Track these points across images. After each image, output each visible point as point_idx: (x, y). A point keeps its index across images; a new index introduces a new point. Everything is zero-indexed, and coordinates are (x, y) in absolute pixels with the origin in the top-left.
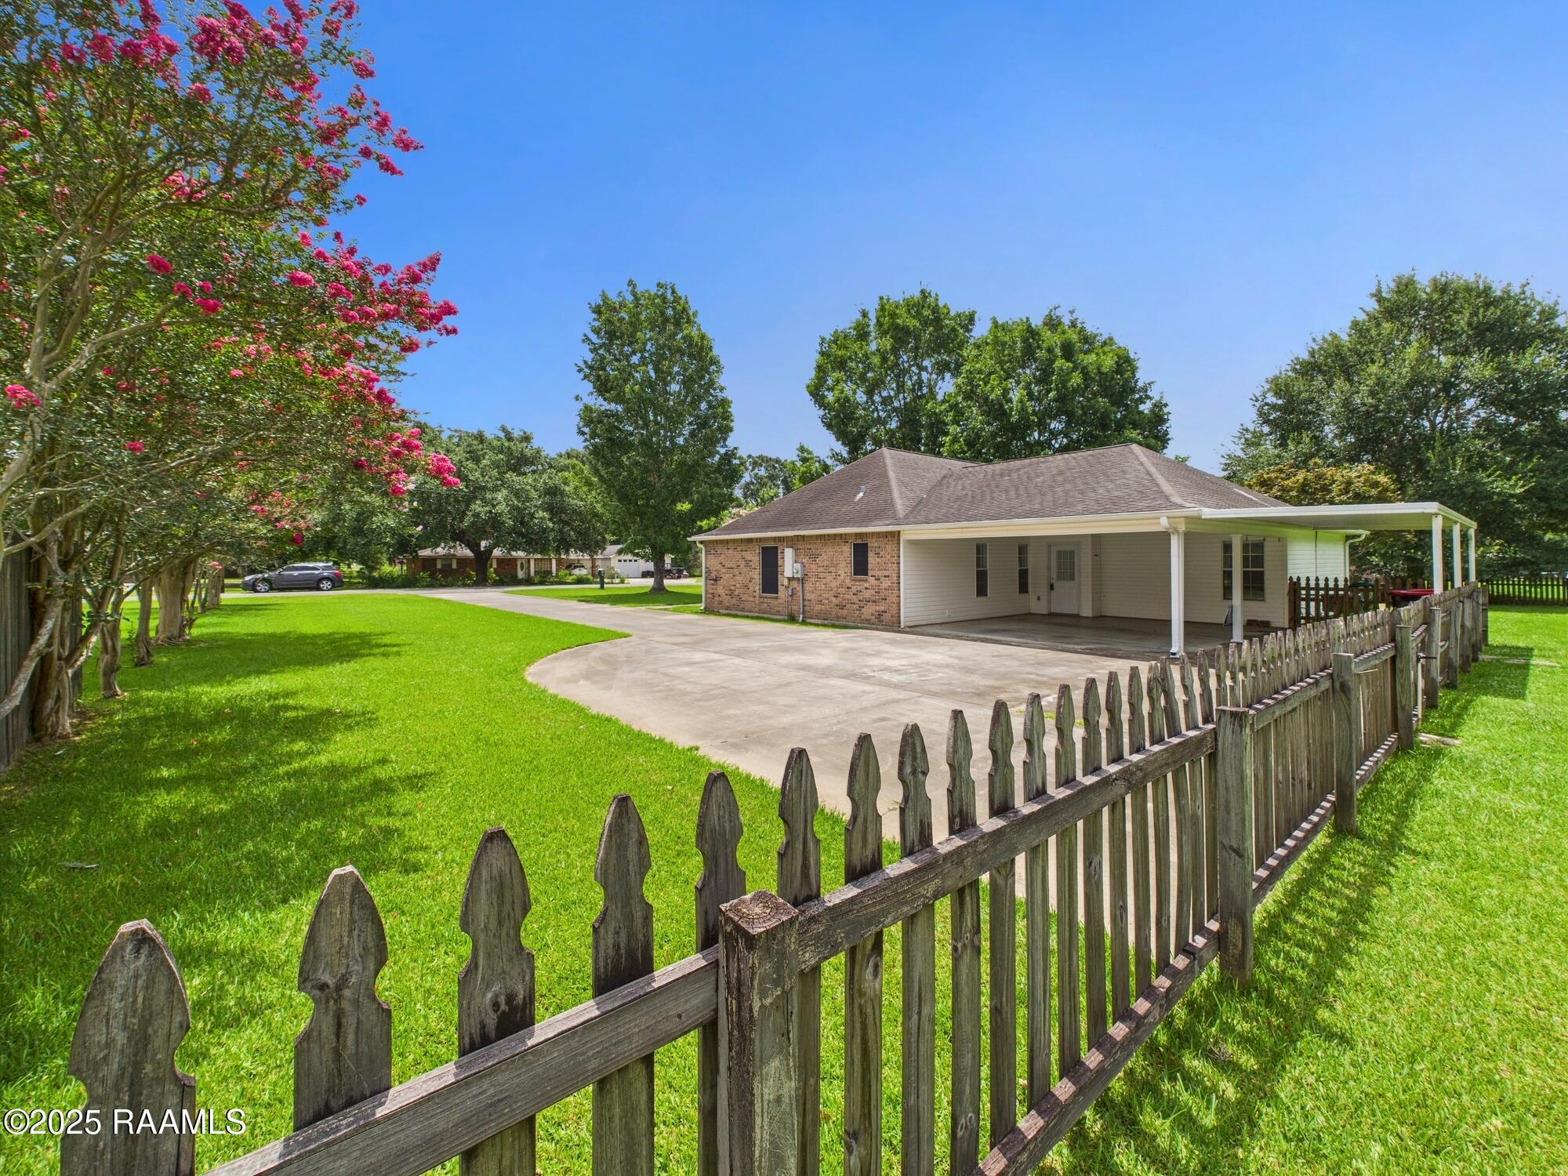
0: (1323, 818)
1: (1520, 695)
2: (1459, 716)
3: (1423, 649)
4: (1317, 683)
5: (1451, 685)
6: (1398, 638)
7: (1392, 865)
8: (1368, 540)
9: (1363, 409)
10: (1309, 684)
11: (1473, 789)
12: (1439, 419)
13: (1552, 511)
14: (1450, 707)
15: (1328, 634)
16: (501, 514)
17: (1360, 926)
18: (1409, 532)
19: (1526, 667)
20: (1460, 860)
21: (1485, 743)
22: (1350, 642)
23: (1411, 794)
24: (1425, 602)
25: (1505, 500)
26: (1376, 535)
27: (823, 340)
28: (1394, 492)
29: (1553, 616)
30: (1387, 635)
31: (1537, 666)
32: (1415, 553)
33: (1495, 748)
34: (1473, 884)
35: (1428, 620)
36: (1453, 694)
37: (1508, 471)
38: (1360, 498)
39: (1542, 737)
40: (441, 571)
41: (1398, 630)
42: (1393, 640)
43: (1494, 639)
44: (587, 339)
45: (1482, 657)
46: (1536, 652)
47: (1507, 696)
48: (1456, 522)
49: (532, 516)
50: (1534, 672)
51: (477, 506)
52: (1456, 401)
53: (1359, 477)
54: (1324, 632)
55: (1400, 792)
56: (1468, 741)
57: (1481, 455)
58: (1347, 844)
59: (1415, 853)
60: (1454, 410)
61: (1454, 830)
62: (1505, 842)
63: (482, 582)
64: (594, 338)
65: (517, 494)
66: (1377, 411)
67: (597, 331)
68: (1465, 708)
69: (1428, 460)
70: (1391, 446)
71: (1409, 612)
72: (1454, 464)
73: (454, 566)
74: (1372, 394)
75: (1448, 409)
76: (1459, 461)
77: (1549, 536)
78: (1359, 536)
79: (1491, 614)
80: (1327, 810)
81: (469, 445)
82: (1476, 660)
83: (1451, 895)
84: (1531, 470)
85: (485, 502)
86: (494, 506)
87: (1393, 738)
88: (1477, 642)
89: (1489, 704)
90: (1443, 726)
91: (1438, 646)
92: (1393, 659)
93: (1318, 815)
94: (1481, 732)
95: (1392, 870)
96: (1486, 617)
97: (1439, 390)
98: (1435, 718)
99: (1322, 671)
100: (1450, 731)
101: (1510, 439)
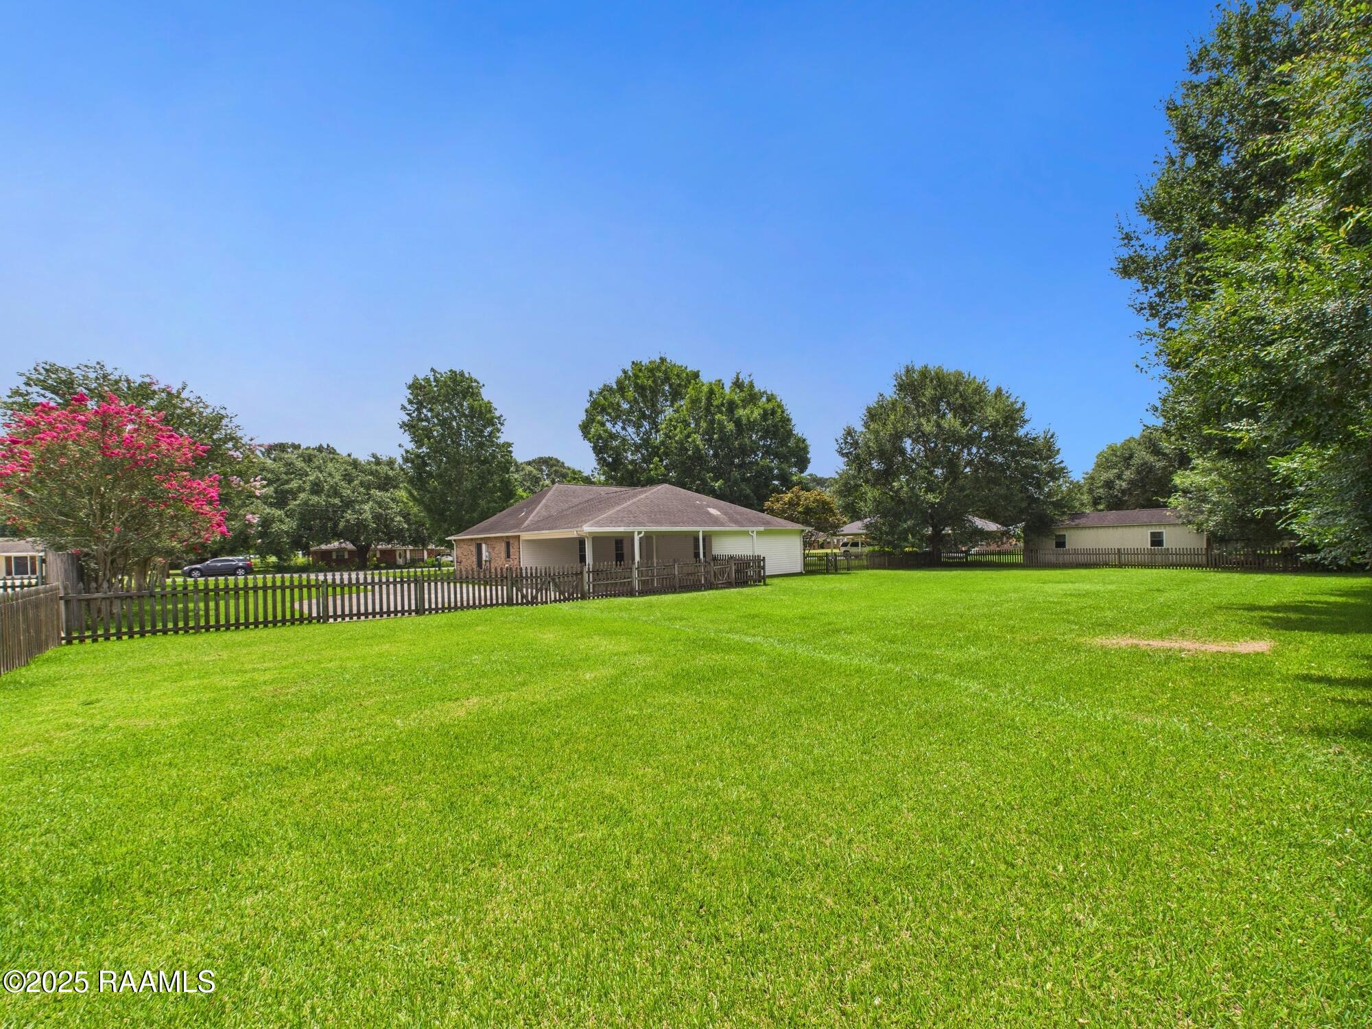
16: (366, 520)
27: (591, 394)
40: (335, 561)
44: (403, 408)
49: (392, 520)
51: (349, 515)
63: (362, 567)
64: (409, 407)
65: (380, 504)
67: (410, 402)
73: (346, 557)
81: (346, 470)
85: (354, 511)
86: (361, 514)
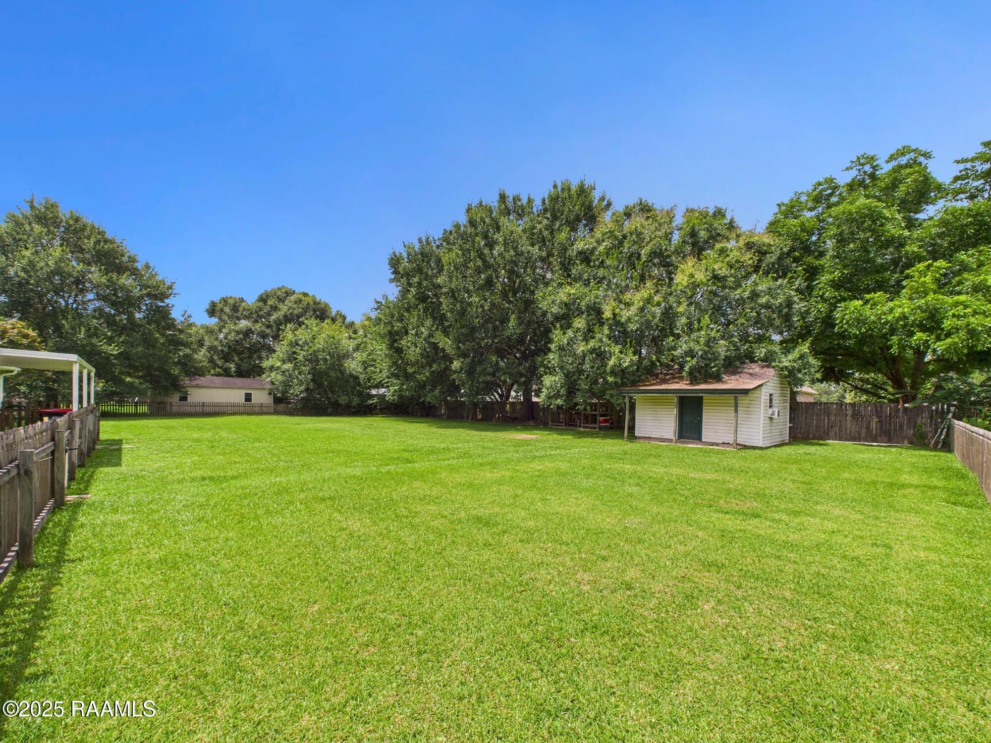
0: (10, 563)
1: (119, 464)
2: (89, 481)
3: (68, 445)
4: (9, 471)
5: (82, 465)
6: (56, 438)
7: (60, 573)
8: (18, 375)
9: (17, 279)
10: (4, 473)
11: (101, 517)
12: (71, 301)
13: (131, 365)
14: (82, 478)
15: (14, 438)
17: (46, 613)
18: (49, 371)
19: (120, 449)
20: (98, 555)
21: (105, 493)
22: (27, 443)
23: (67, 531)
24: (69, 415)
25: (108, 357)
26: (25, 371)
28: (39, 343)
29: (131, 422)
30: (49, 437)
31: (125, 448)
32: (53, 385)
33: (109, 494)
34: (107, 562)
35: (71, 427)
36: (83, 470)
37: (110, 341)
38: (13, 344)
39: (131, 483)
41: (56, 434)
42: (53, 439)
43: (103, 436)
45: (97, 447)
46: (124, 441)
47: (112, 466)
48: (85, 368)
50: (124, 452)
52: (82, 291)
53: (13, 329)
54: (12, 437)
55: (60, 532)
56: (94, 495)
57: (96, 328)
58: (28, 573)
59: (73, 561)
60: (80, 297)
61: (94, 541)
62: (119, 537)
66: (28, 283)
68: (91, 476)
69: (63, 325)
70: (37, 310)
71: (61, 421)
72: (80, 331)
74: (24, 270)
75: (76, 296)
76: (83, 329)
77: (128, 379)
78: (12, 371)
79: (101, 423)
80: (13, 556)
82: (94, 449)
83: (95, 573)
84: (122, 342)
87: (51, 502)
88: (95, 438)
89: (104, 472)
90: (80, 489)
91: (77, 442)
92: (53, 453)
93: (7, 562)
94: (102, 487)
95: (61, 575)
96: (99, 424)
97: (73, 283)
98: (74, 485)
99: (10, 464)
100: (85, 491)
101: (110, 322)
